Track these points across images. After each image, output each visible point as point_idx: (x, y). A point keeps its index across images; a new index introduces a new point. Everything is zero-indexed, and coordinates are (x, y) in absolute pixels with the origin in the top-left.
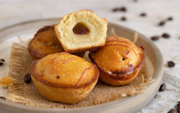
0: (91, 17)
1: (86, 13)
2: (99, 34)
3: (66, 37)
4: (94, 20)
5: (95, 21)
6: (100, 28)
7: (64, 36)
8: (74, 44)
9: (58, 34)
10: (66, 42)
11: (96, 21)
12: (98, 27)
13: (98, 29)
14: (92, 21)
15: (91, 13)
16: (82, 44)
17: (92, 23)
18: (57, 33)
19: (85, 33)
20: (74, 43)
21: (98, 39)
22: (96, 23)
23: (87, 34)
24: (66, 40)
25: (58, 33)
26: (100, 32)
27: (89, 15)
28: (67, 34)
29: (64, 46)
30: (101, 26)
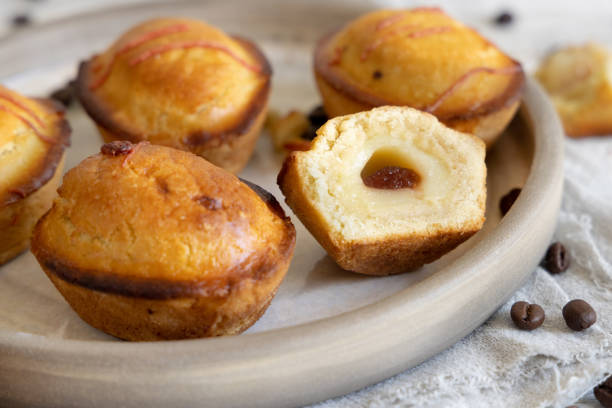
0: (421, 130)
1: (401, 115)
2: (458, 187)
3: (338, 196)
4: (435, 140)
5: (437, 145)
6: (460, 165)
7: (331, 194)
8: (370, 223)
9: (308, 187)
10: (337, 215)
11: (441, 143)
12: (451, 164)
13: (454, 172)
14: (425, 144)
15: (419, 118)
16: (397, 222)
17: (429, 152)
18: (305, 181)
19: (404, 185)
20: (369, 217)
21: (457, 204)
22: (440, 148)
23: (412, 187)
24: (337, 207)
25: (308, 184)
26: (459, 182)
27: (414, 122)
28: (339, 188)
29: (333, 231)
30: (462, 160)
